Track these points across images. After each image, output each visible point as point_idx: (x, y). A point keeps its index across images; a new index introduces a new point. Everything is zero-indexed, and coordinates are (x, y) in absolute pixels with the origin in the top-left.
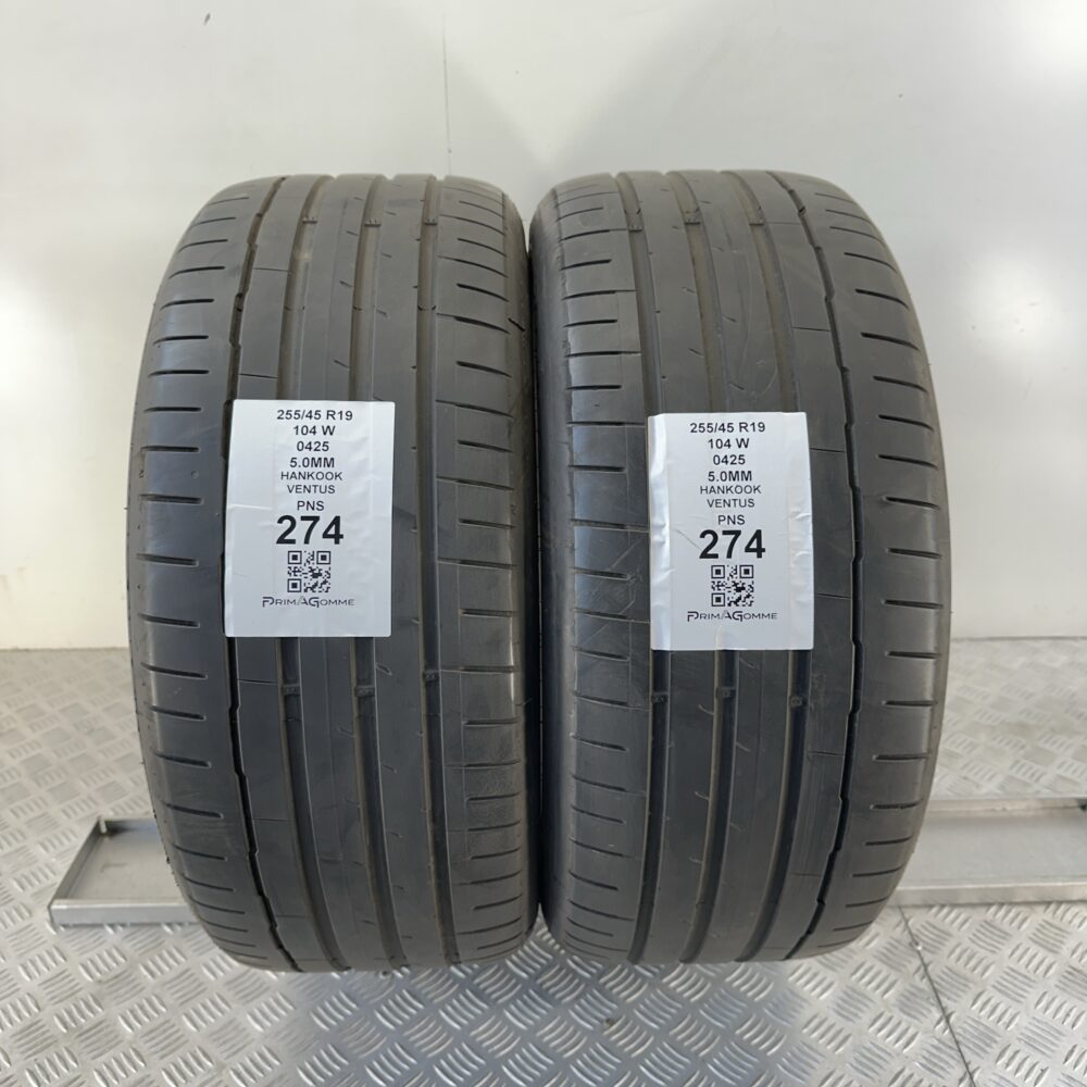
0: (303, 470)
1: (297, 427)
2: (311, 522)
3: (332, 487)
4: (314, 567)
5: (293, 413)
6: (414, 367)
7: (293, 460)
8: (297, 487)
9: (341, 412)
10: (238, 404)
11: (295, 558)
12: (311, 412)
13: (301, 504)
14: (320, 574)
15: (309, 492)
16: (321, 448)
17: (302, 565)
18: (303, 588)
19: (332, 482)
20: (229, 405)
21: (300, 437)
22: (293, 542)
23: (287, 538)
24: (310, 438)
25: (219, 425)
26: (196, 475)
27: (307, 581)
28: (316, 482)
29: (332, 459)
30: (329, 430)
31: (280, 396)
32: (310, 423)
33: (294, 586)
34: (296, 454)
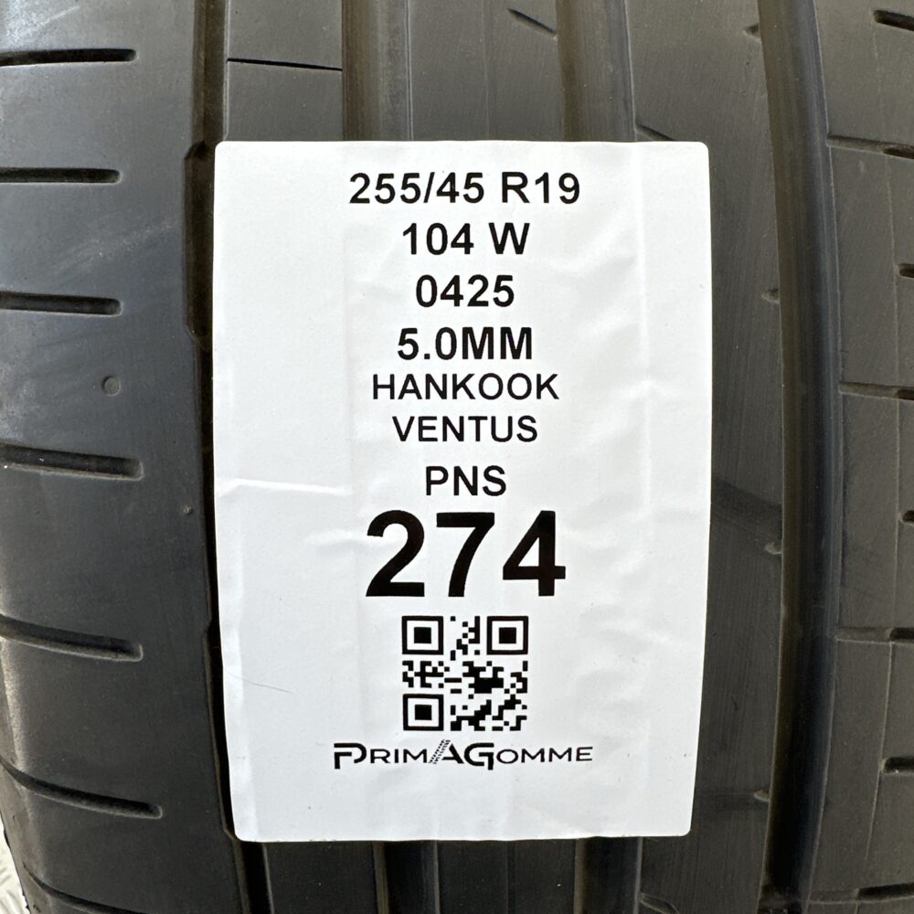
0: (438, 368)
1: (413, 229)
2: (468, 531)
3: (527, 423)
4: (479, 662)
5: (397, 183)
6: (753, 29)
7: (406, 336)
8: (423, 423)
9: (545, 178)
10: (228, 155)
11: (423, 635)
12: (451, 178)
13: (437, 475)
14: (497, 682)
15: (460, 437)
16: (489, 295)
17: (446, 657)
18: (449, 718)
19: (530, 406)
20: (202, 156)
21: (425, 262)
22: (416, 590)
23: (399, 578)
24: (452, 264)
25: (174, 223)
26: (118, 387)
27: (459, 701)
28: (480, 406)
29: (526, 332)
30: (510, 238)
31: (355, 127)
32: (453, 215)
33: (423, 713)
34: (415, 315)
